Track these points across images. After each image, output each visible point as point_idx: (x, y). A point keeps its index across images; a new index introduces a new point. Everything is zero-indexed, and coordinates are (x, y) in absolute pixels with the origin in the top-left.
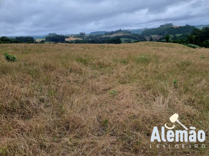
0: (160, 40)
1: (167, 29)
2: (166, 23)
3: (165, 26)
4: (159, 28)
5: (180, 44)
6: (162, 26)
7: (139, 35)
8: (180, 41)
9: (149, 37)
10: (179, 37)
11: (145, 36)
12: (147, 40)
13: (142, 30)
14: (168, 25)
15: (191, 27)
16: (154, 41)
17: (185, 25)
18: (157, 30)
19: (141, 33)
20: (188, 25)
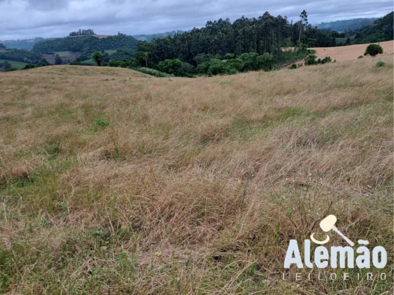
0: (78, 62)
1: (86, 41)
2: (80, 30)
3: (80, 34)
4: (68, 38)
5: (125, 69)
6: (73, 34)
7: (29, 53)
8: (123, 62)
9: (52, 55)
10: (112, 55)
11: (43, 53)
12: (51, 63)
13: (32, 41)
14: (85, 33)
15: (127, 38)
16: (64, 64)
17: (117, 34)
18: (65, 42)
19: (32, 47)
20: (122, 35)
